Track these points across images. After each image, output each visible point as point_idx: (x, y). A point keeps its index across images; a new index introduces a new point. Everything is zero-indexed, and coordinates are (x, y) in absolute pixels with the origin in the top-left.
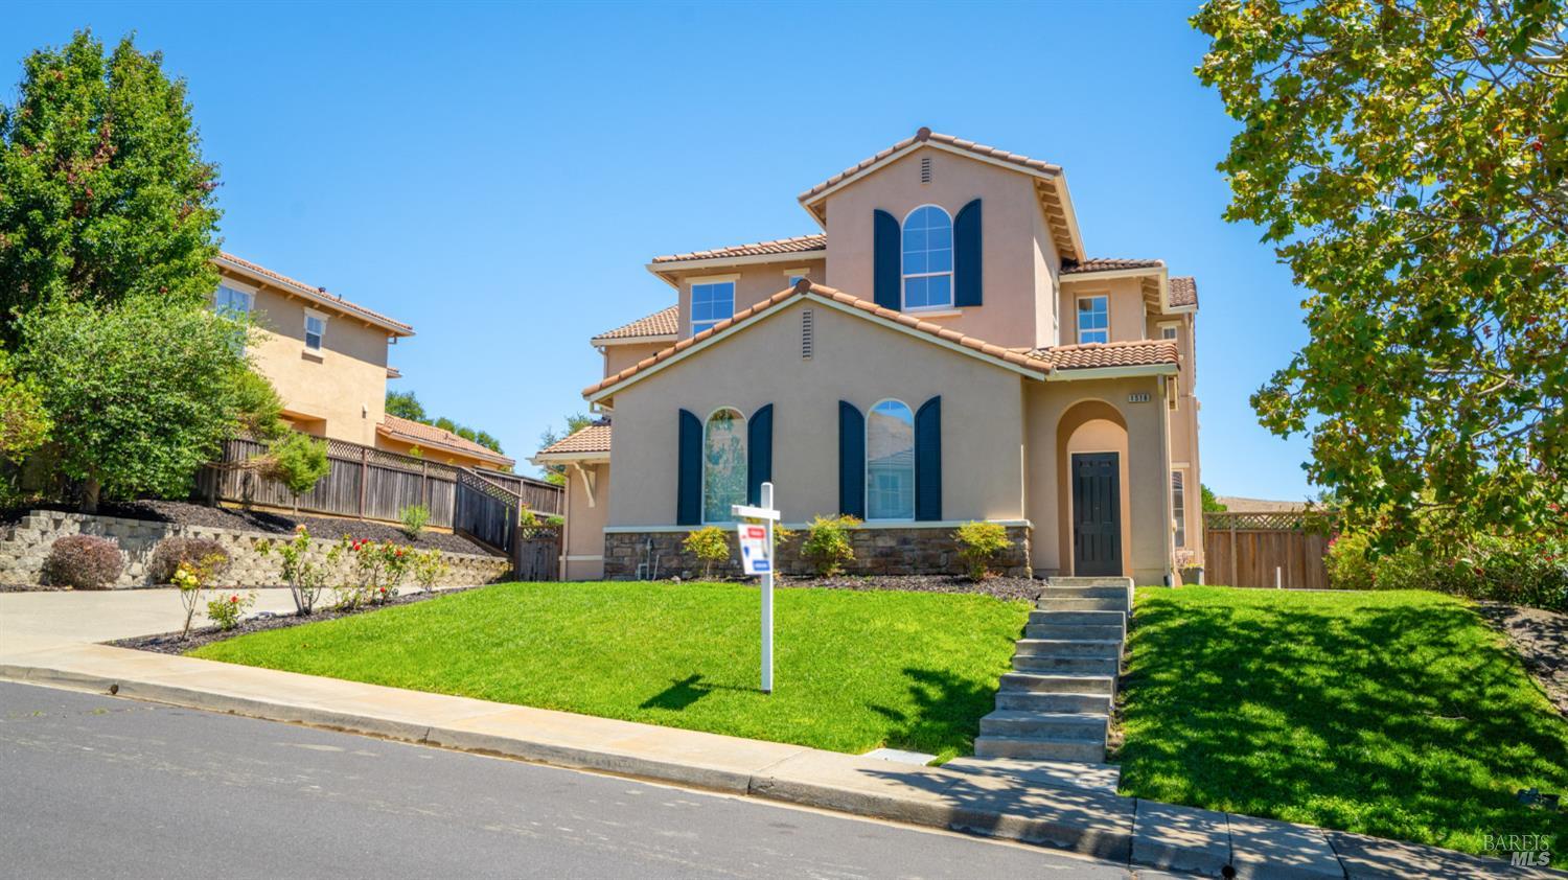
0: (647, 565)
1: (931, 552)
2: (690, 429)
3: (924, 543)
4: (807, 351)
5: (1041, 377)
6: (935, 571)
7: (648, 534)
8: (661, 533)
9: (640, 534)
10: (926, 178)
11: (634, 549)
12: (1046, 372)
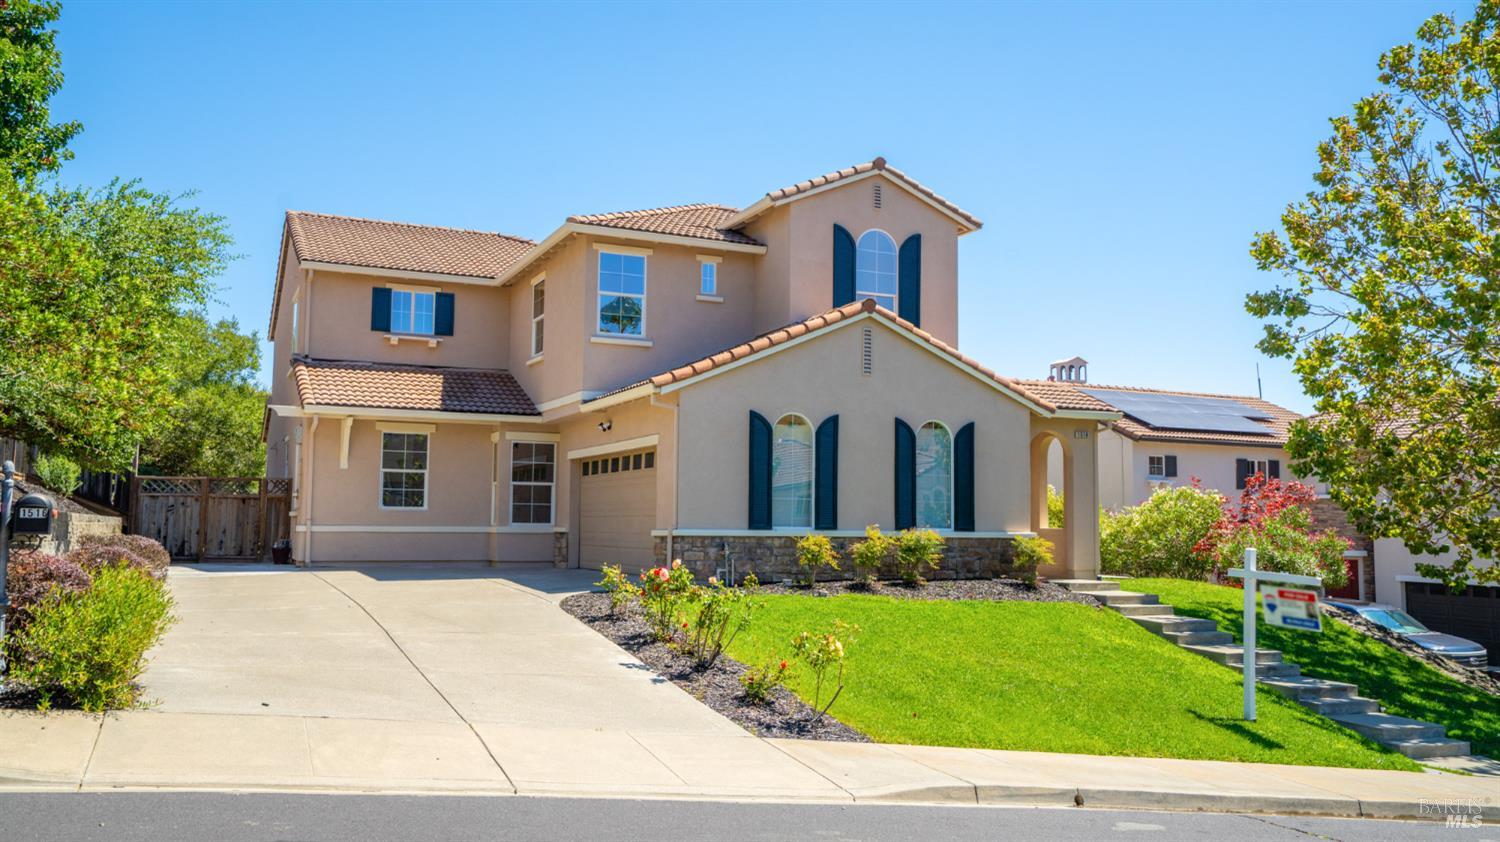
0: (726, 570)
1: (967, 558)
2: (760, 431)
3: (963, 551)
4: (868, 368)
5: (1047, 414)
6: (971, 575)
7: (721, 538)
8: (734, 537)
9: (713, 538)
10: (878, 204)
11: (706, 554)
12: (1052, 411)
